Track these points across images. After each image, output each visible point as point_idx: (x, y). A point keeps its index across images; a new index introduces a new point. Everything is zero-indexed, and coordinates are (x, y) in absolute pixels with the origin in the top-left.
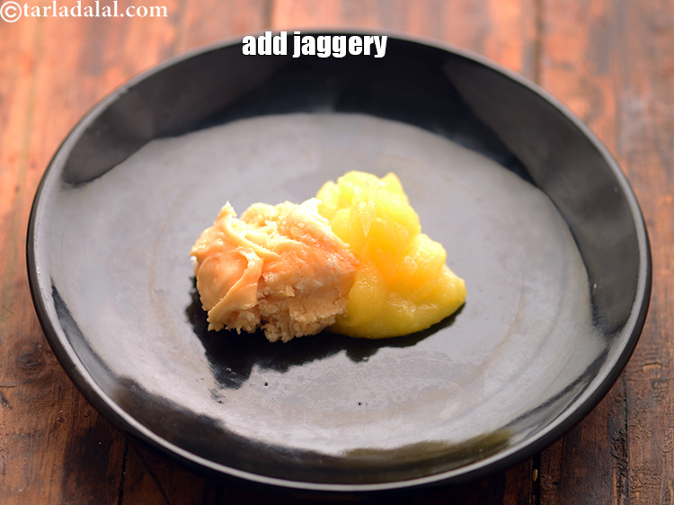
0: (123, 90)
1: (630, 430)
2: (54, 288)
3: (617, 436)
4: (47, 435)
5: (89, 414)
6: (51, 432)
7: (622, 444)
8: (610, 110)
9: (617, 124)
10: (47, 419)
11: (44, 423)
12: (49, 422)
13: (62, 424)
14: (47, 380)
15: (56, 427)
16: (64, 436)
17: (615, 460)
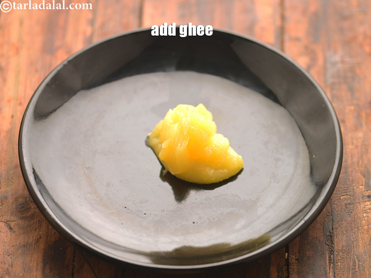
0: (65, 63)
1: (335, 230)
2: (33, 169)
3: (328, 234)
4: (33, 246)
5: (55, 233)
6: (35, 244)
7: (331, 237)
8: (320, 62)
9: (325, 69)
10: (33, 237)
11: (31, 239)
12: (34, 238)
13: (41, 239)
14: (32, 217)
15: (38, 241)
16: (42, 246)
17: (327, 246)
